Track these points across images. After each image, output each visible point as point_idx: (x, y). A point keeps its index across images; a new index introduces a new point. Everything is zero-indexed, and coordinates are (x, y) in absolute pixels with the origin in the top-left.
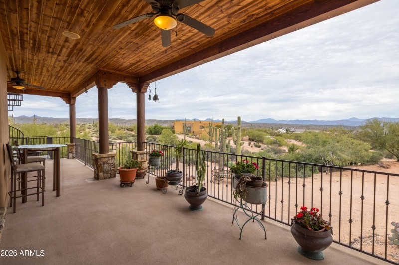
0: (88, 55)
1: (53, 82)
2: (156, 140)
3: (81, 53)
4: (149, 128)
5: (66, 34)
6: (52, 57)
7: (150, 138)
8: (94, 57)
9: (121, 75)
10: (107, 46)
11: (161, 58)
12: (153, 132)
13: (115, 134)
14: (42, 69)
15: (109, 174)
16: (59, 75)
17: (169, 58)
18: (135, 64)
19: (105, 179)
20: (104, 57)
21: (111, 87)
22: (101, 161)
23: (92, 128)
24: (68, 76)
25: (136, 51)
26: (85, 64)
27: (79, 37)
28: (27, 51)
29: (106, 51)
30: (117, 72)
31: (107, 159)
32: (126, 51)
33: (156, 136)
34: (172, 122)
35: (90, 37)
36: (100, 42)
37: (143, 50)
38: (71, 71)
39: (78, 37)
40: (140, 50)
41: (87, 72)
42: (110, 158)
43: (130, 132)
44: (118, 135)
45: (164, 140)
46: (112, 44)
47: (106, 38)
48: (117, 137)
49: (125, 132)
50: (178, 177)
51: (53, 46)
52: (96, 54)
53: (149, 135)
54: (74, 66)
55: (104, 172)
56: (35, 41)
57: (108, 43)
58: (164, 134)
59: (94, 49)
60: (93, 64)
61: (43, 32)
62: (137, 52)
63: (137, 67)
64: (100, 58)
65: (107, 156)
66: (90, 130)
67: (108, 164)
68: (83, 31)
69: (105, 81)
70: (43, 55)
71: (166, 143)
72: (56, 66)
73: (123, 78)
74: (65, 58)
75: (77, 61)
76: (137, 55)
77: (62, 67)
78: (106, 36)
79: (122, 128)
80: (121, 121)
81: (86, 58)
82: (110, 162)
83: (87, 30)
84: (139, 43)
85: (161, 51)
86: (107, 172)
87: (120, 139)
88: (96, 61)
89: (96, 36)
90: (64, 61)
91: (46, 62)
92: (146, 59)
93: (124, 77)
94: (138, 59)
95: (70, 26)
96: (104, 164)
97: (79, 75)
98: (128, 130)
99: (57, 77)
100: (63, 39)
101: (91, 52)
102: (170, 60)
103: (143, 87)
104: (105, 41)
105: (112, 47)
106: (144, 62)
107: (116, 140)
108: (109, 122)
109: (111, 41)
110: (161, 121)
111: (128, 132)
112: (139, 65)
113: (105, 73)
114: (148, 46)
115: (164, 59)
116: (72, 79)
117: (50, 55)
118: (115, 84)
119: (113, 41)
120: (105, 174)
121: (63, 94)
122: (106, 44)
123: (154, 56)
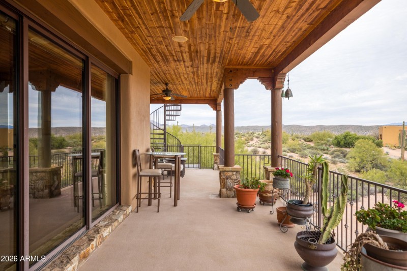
0: (206, 55)
1: (196, 89)
2: (347, 156)
3: (199, 54)
4: (336, 138)
5: (176, 39)
6: (180, 65)
7: (336, 153)
8: (212, 55)
9: (250, 69)
10: (216, 40)
11: (285, 37)
12: (342, 143)
13: (287, 145)
14: (180, 77)
15: (233, 192)
16: (196, 81)
17: (296, 34)
18: (258, 53)
19: (228, 197)
20: (221, 53)
21: (237, 87)
22: (224, 175)
23: (261, 137)
24: (204, 81)
25: (248, 36)
26: (210, 66)
27: (187, 39)
28: (161, 63)
29: (219, 46)
30: (245, 67)
31: (230, 173)
32: (237, 39)
33: (348, 150)
34: (380, 128)
35: (195, 35)
36: (206, 38)
37: (255, 32)
38: (203, 75)
39: (185, 39)
40: (252, 33)
41: (217, 73)
42: (234, 173)
43: (308, 143)
44: (290, 146)
45: (359, 157)
46: (219, 37)
47: (209, 32)
48: (289, 150)
49: (300, 142)
50: (304, 213)
51: (174, 54)
52: (212, 52)
53: (336, 148)
54: (202, 69)
55: (227, 189)
56: (160, 53)
57: (215, 37)
58: (360, 147)
59: (207, 47)
60: (216, 64)
61: (160, 43)
62: (250, 38)
63: (263, 55)
64: (218, 55)
65: (231, 170)
66: (258, 139)
67: (232, 179)
68: (185, 31)
69: (231, 80)
70: (173, 64)
71: (363, 160)
72: (188, 72)
73: (252, 73)
74: (191, 63)
75: (200, 64)
76: (254, 41)
77: (193, 73)
78: (207, 30)
79: (297, 138)
80: (299, 128)
81: (206, 58)
82: (234, 177)
83: (188, 29)
84: (244, 25)
85: (278, 27)
86: (230, 189)
87: (292, 152)
88: (217, 60)
89: (199, 33)
90: (191, 66)
91: (179, 70)
92: (267, 42)
93: (254, 72)
94: (258, 46)
95: (173, 31)
96: (227, 179)
97: (212, 78)
98: (305, 141)
99: (197, 84)
100: (177, 45)
101: (206, 51)
102: (301, 36)
103: (278, 80)
104: (210, 36)
105: (221, 39)
106: (268, 47)
107: (286, 153)
108: (283, 130)
109: (215, 33)
110: (361, 126)
111: (305, 142)
112: (264, 52)
113: (231, 71)
114: (257, 25)
115: (291, 37)
116: (209, 83)
117: (178, 63)
118: (242, 82)
119: (217, 33)
120: (228, 192)
121: (210, 100)
122: (213, 38)
123: (274, 36)
